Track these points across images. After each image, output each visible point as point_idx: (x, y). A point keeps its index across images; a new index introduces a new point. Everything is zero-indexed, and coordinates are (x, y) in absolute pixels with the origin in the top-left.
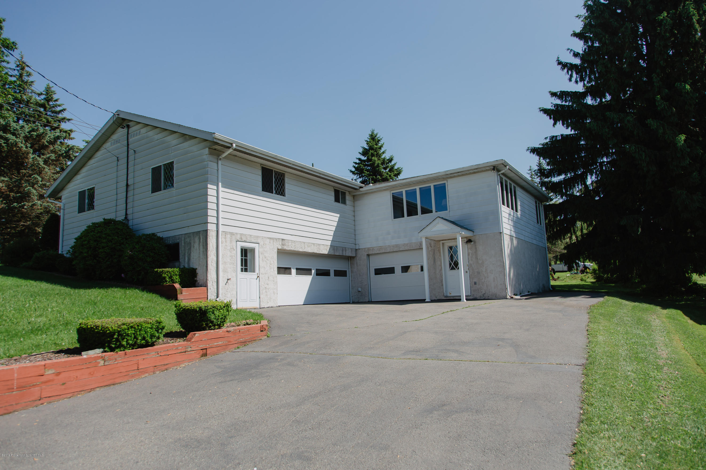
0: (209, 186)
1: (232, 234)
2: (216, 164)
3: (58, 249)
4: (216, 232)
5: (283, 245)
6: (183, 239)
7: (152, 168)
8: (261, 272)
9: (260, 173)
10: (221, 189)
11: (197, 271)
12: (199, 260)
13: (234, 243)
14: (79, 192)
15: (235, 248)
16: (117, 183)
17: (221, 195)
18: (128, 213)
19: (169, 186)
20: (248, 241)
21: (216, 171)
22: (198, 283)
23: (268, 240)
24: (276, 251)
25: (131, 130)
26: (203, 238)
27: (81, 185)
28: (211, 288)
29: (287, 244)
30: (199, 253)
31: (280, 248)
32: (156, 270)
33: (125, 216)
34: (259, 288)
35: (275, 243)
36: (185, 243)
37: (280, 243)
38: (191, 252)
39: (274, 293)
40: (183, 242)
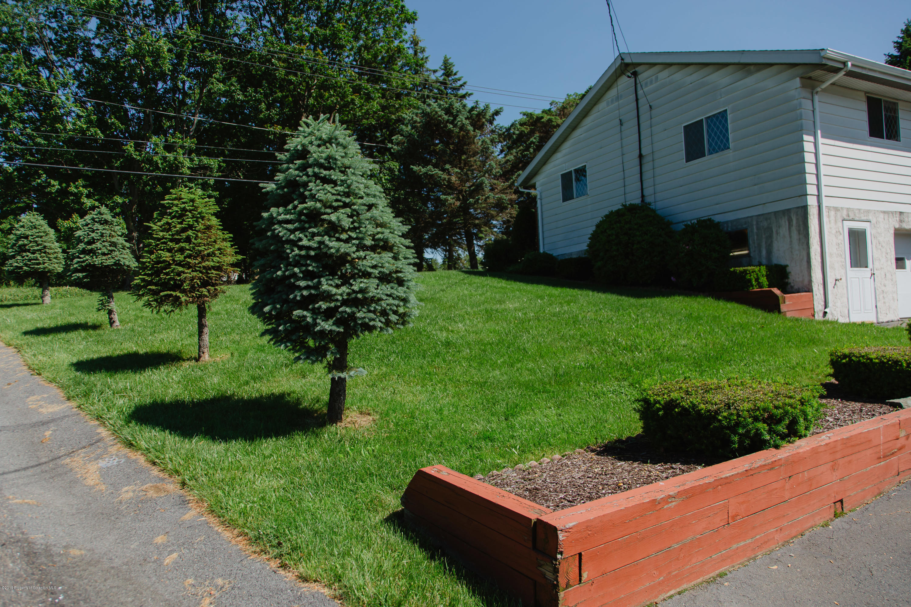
0: (806, 137)
1: (836, 209)
2: (810, 102)
3: (538, 249)
4: (817, 208)
5: (901, 221)
6: (754, 223)
7: (684, 127)
8: (875, 266)
9: (865, 106)
10: (821, 140)
11: (788, 269)
12: (792, 252)
13: (840, 224)
14: (562, 175)
15: (841, 231)
16: (623, 155)
17: (822, 149)
18: (645, 193)
19: (719, 148)
20: (856, 219)
21: (811, 112)
22: (792, 287)
23: (882, 215)
24: (892, 232)
25: (641, 77)
26: (797, 219)
27: (564, 165)
28: (818, 293)
29: (906, 219)
30: (791, 241)
31: (897, 226)
32: (732, 269)
33: (641, 199)
34: (875, 291)
35: (890, 220)
36: (758, 229)
37: (898, 219)
38: (772, 242)
39: (893, 299)
40: (755, 227)
